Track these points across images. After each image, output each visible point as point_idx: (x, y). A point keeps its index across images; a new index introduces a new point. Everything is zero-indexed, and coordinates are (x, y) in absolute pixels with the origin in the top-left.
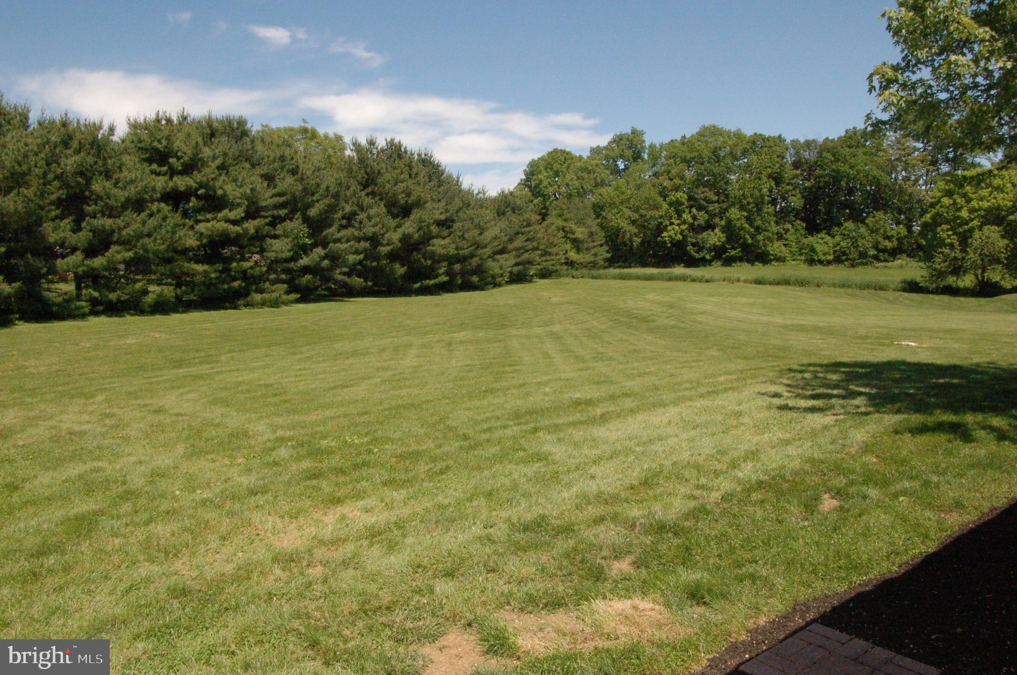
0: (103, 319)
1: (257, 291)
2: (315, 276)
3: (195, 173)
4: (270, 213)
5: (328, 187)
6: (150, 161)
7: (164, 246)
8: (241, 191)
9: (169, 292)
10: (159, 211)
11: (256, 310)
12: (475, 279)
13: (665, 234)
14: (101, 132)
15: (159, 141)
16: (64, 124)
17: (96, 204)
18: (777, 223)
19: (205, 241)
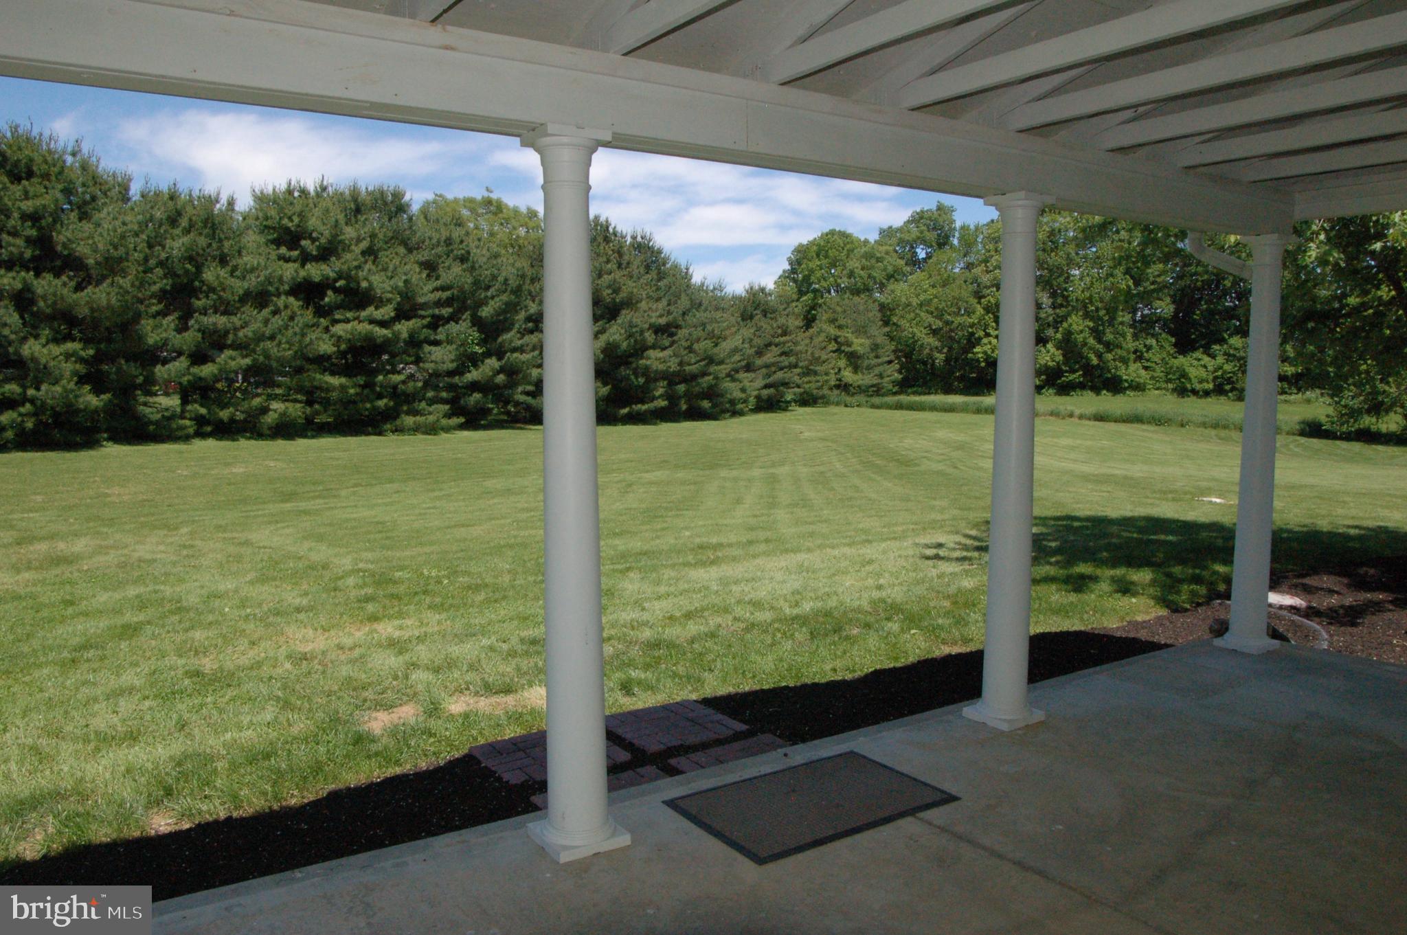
0: (211, 443)
1: (408, 413)
2: (485, 396)
3: (333, 259)
4: (430, 312)
5: (506, 280)
6: (277, 243)
7: (291, 352)
8: (391, 283)
9: (296, 410)
10: (286, 307)
11: (406, 437)
12: (706, 404)
13: (977, 349)
14: (218, 206)
15: (290, 219)
16: (173, 197)
17: (207, 297)
18: (1136, 337)
19: (343, 347)
